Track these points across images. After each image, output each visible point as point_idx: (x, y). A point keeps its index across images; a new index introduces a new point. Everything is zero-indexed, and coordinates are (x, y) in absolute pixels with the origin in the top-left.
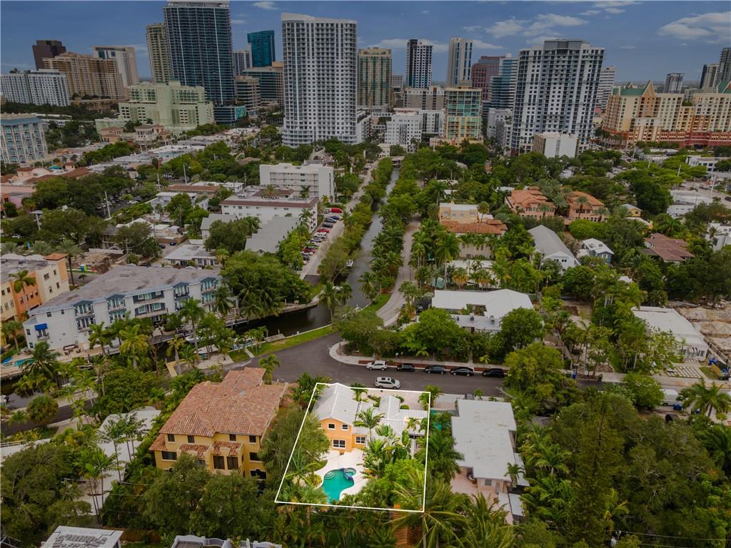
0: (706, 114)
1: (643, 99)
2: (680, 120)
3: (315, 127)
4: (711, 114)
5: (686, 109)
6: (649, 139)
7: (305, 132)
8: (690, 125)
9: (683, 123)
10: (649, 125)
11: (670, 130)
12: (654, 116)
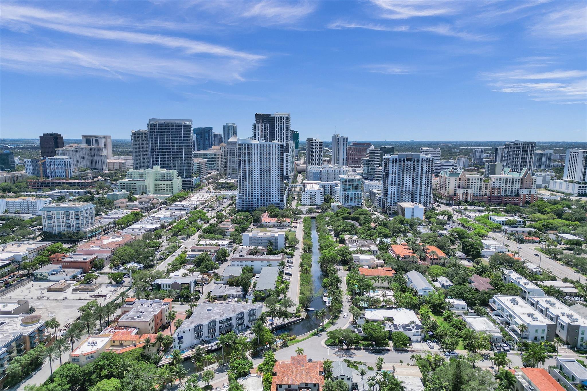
0: (498, 187)
1: (460, 179)
2: (483, 190)
3: (258, 199)
4: (501, 187)
5: (486, 184)
6: (466, 200)
7: (252, 201)
8: (490, 192)
9: (485, 191)
10: (465, 193)
11: (478, 195)
12: (468, 188)
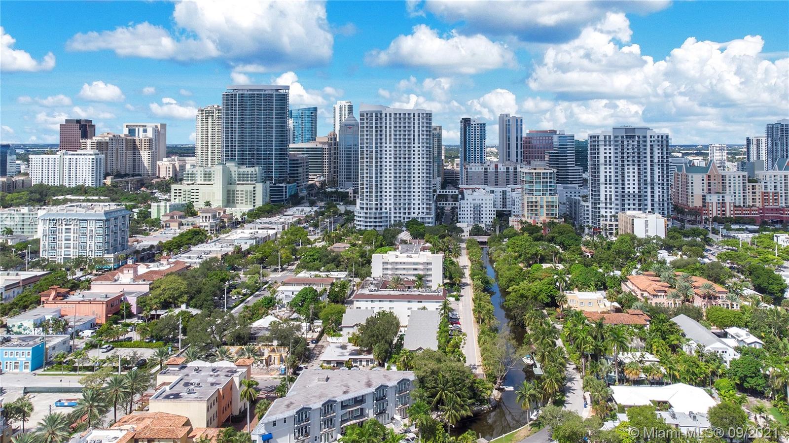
0: (773, 190)
1: (709, 176)
2: (749, 197)
3: (390, 208)
5: (753, 186)
6: (724, 214)
7: (381, 213)
8: (761, 200)
9: (753, 199)
10: (721, 201)
11: (742, 205)
12: (723, 193)
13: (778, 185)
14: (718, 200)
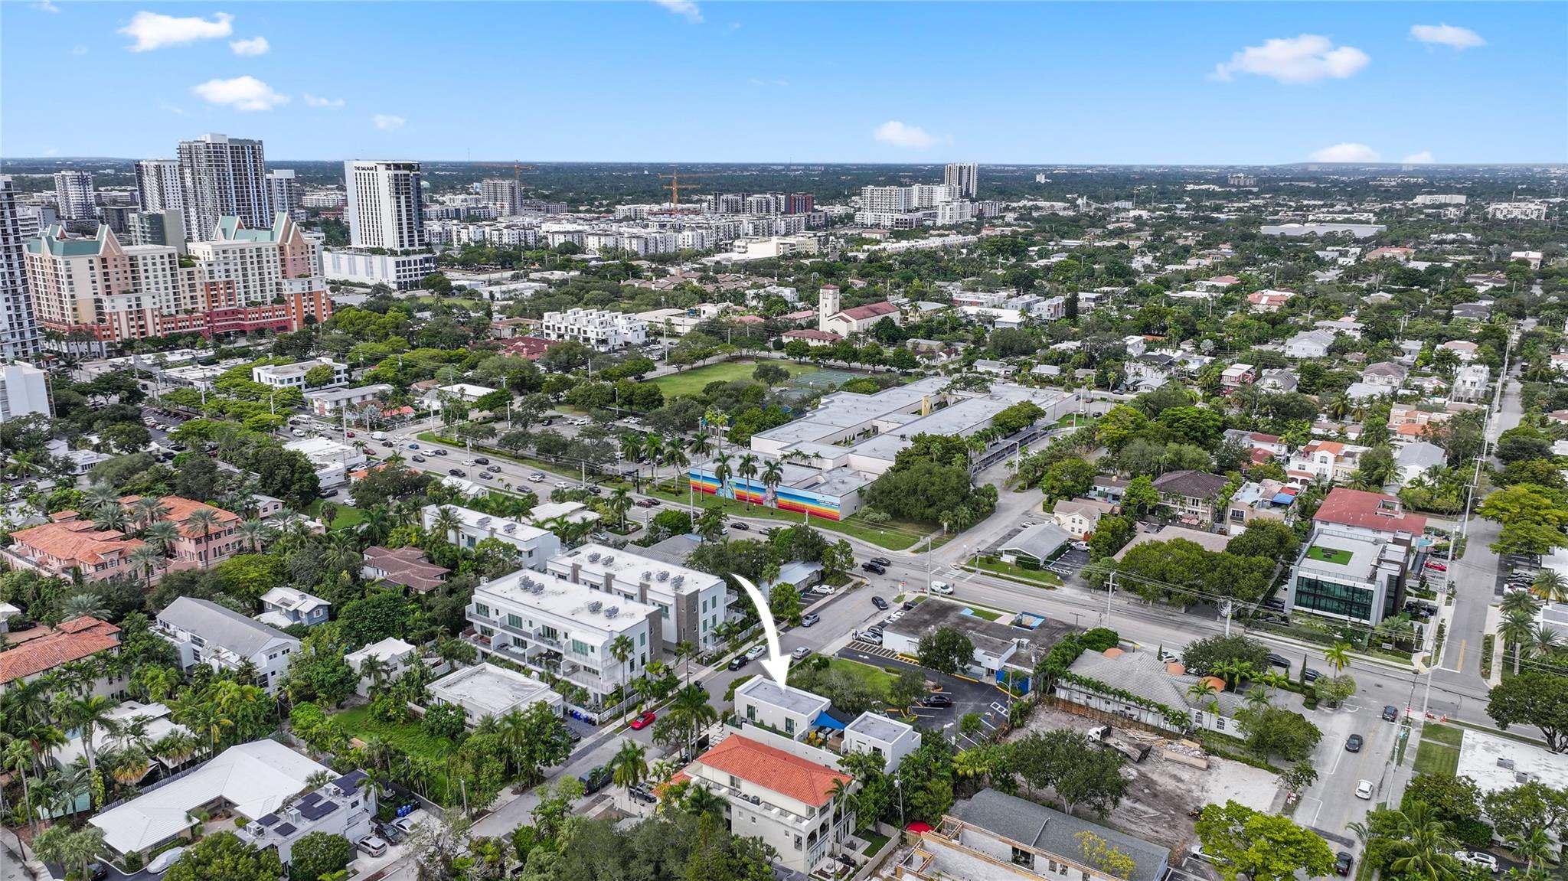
0: (224, 279)
1: (104, 260)
2: (185, 292)
4: (233, 277)
5: (189, 273)
6: (143, 333)
8: (205, 299)
9: (192, 297)
10: (135, 308)
11: (174, 312)
12: (136, 291)
13: (232, 267)
14: (130, 306)
